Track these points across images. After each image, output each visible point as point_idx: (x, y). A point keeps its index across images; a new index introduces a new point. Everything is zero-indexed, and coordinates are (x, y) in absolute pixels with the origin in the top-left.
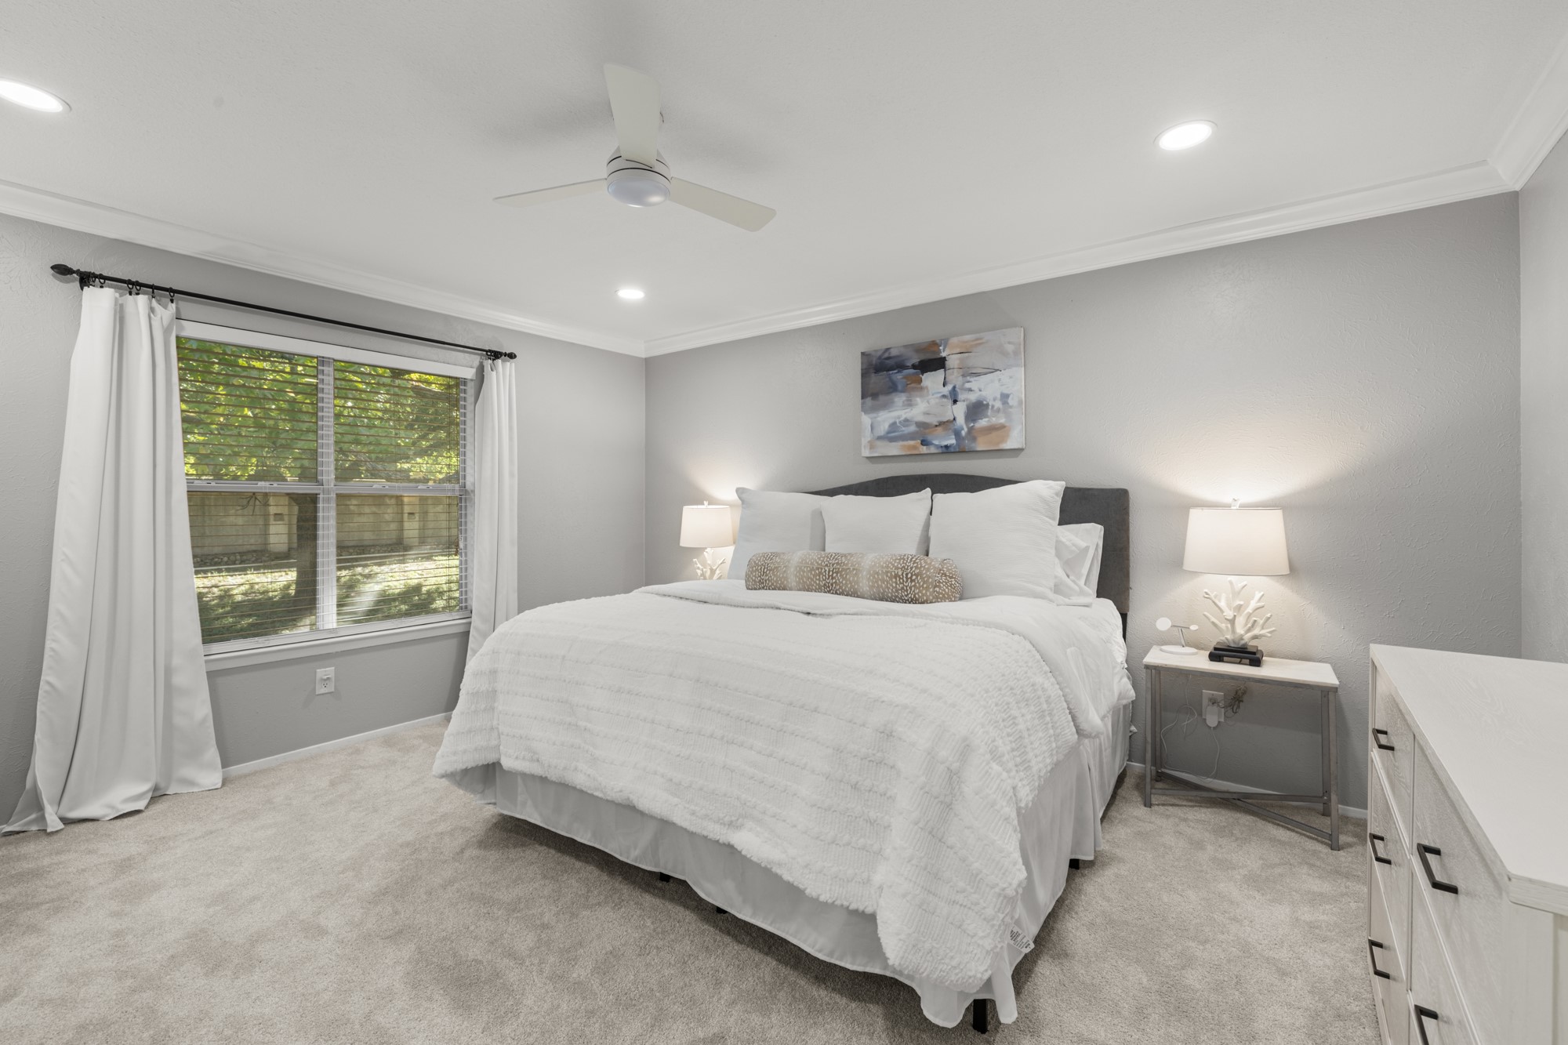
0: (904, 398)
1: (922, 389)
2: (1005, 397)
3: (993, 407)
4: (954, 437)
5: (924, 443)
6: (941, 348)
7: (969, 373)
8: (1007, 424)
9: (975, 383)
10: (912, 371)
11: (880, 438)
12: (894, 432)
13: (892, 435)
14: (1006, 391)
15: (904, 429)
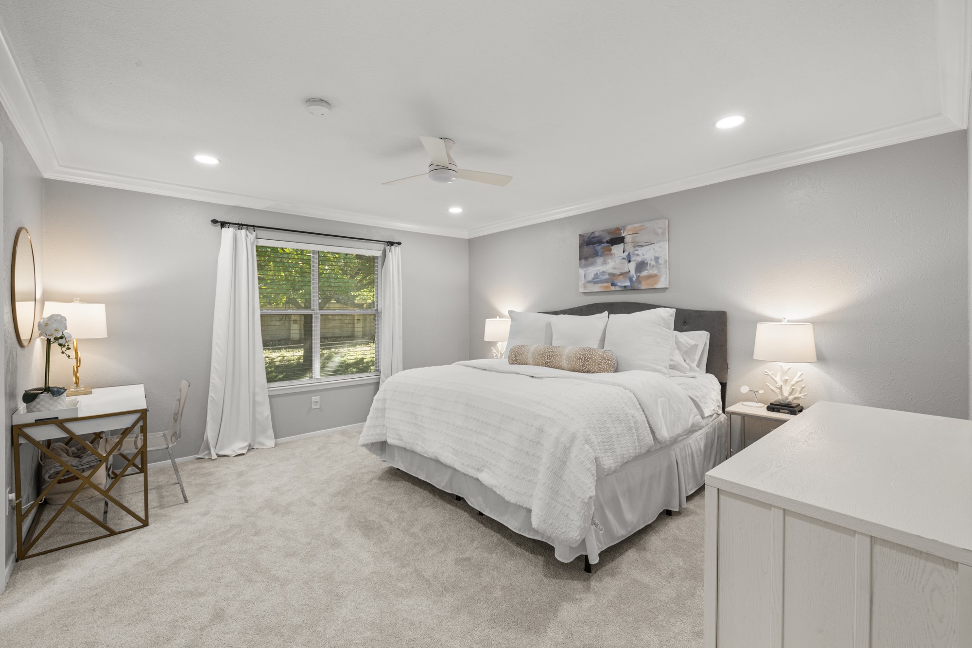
0: (602, 260)
1: (611, 254)
2: (657, 259)
3: (650, 264)
4: (629, 281)
5: (613, 284)
6: (622, 231)
7: (637, 245)
8: (658, 274)
9: (640, 251)
10: (606, 244)
11: (589, 282)
12: (597, 278)
13: (595, 281)
14: (658, 256)
15: (602, 277)
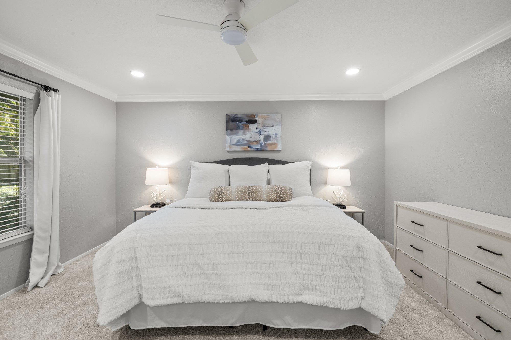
0: (242, 132)
1: (249, 129)
2: (276, 135)
3: (272, 137)
4: (260, 146)
5: (249, 147)
6: (256, 117)
7: (265, 126)
8: (277, 143)
9: (267, 129)
10: (245, 123)
11: (233, 145)
12: (238, 143)
13: (238, 144)
14: (277, 133)
15: (242, 142)
